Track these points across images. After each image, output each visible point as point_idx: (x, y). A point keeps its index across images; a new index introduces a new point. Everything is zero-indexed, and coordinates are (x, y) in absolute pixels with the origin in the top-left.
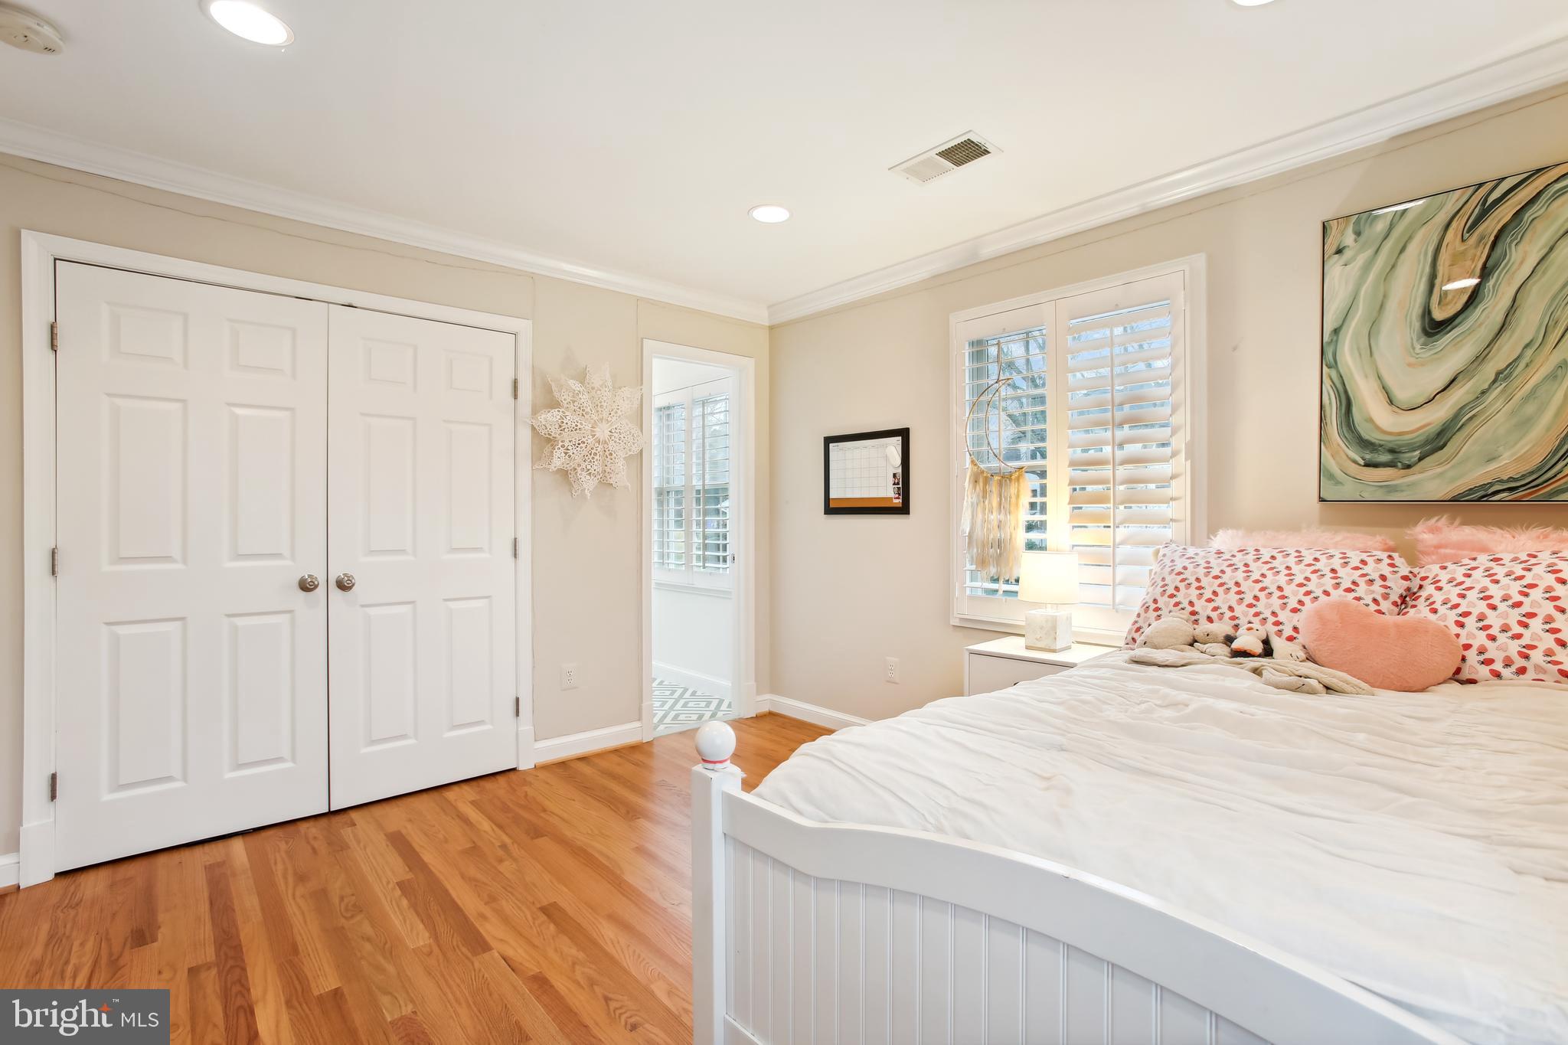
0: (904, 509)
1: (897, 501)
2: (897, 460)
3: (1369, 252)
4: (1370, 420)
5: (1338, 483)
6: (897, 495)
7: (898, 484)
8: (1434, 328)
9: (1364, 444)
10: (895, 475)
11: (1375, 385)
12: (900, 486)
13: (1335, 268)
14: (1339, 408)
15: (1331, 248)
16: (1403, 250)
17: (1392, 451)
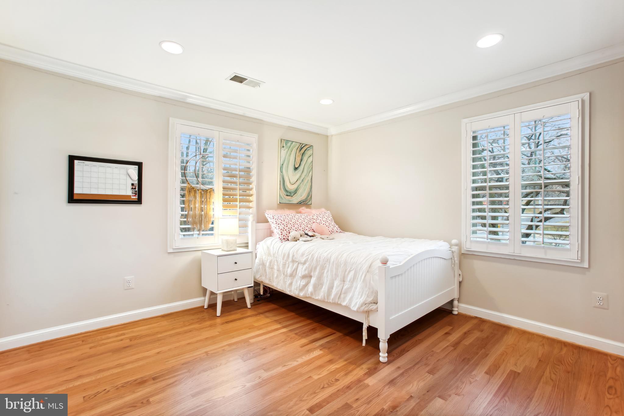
0: (139, 201)
1: (134, 197)
2: (136, 177)
3: (288, 149)
4: (287, 186)
5: (282, 199)
6: (134, 195)
7: (135, 189)
8: (296, 169)
9: (286, 191)
10: (133, 185)
11: (288, 178)
12: (137, 190)
13: (282, 151)
14: (283, 182)
15: (282, 146)
16: (292, 151)
17: (290, 193)
